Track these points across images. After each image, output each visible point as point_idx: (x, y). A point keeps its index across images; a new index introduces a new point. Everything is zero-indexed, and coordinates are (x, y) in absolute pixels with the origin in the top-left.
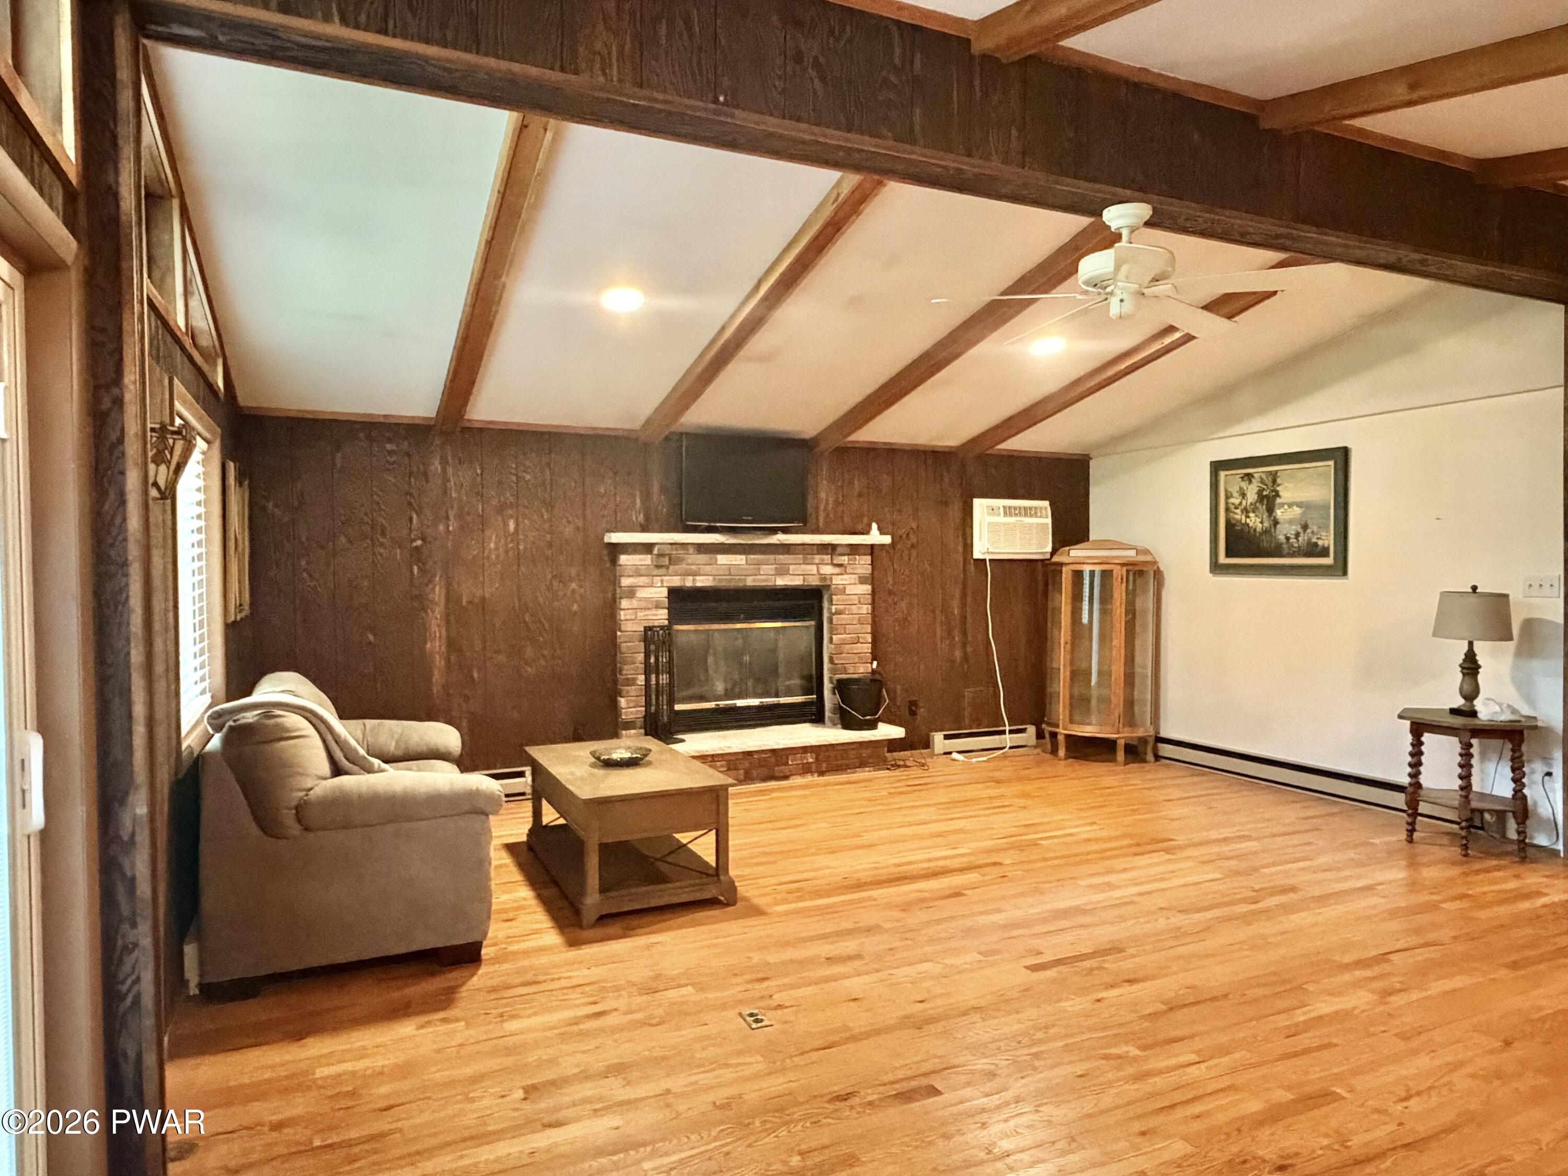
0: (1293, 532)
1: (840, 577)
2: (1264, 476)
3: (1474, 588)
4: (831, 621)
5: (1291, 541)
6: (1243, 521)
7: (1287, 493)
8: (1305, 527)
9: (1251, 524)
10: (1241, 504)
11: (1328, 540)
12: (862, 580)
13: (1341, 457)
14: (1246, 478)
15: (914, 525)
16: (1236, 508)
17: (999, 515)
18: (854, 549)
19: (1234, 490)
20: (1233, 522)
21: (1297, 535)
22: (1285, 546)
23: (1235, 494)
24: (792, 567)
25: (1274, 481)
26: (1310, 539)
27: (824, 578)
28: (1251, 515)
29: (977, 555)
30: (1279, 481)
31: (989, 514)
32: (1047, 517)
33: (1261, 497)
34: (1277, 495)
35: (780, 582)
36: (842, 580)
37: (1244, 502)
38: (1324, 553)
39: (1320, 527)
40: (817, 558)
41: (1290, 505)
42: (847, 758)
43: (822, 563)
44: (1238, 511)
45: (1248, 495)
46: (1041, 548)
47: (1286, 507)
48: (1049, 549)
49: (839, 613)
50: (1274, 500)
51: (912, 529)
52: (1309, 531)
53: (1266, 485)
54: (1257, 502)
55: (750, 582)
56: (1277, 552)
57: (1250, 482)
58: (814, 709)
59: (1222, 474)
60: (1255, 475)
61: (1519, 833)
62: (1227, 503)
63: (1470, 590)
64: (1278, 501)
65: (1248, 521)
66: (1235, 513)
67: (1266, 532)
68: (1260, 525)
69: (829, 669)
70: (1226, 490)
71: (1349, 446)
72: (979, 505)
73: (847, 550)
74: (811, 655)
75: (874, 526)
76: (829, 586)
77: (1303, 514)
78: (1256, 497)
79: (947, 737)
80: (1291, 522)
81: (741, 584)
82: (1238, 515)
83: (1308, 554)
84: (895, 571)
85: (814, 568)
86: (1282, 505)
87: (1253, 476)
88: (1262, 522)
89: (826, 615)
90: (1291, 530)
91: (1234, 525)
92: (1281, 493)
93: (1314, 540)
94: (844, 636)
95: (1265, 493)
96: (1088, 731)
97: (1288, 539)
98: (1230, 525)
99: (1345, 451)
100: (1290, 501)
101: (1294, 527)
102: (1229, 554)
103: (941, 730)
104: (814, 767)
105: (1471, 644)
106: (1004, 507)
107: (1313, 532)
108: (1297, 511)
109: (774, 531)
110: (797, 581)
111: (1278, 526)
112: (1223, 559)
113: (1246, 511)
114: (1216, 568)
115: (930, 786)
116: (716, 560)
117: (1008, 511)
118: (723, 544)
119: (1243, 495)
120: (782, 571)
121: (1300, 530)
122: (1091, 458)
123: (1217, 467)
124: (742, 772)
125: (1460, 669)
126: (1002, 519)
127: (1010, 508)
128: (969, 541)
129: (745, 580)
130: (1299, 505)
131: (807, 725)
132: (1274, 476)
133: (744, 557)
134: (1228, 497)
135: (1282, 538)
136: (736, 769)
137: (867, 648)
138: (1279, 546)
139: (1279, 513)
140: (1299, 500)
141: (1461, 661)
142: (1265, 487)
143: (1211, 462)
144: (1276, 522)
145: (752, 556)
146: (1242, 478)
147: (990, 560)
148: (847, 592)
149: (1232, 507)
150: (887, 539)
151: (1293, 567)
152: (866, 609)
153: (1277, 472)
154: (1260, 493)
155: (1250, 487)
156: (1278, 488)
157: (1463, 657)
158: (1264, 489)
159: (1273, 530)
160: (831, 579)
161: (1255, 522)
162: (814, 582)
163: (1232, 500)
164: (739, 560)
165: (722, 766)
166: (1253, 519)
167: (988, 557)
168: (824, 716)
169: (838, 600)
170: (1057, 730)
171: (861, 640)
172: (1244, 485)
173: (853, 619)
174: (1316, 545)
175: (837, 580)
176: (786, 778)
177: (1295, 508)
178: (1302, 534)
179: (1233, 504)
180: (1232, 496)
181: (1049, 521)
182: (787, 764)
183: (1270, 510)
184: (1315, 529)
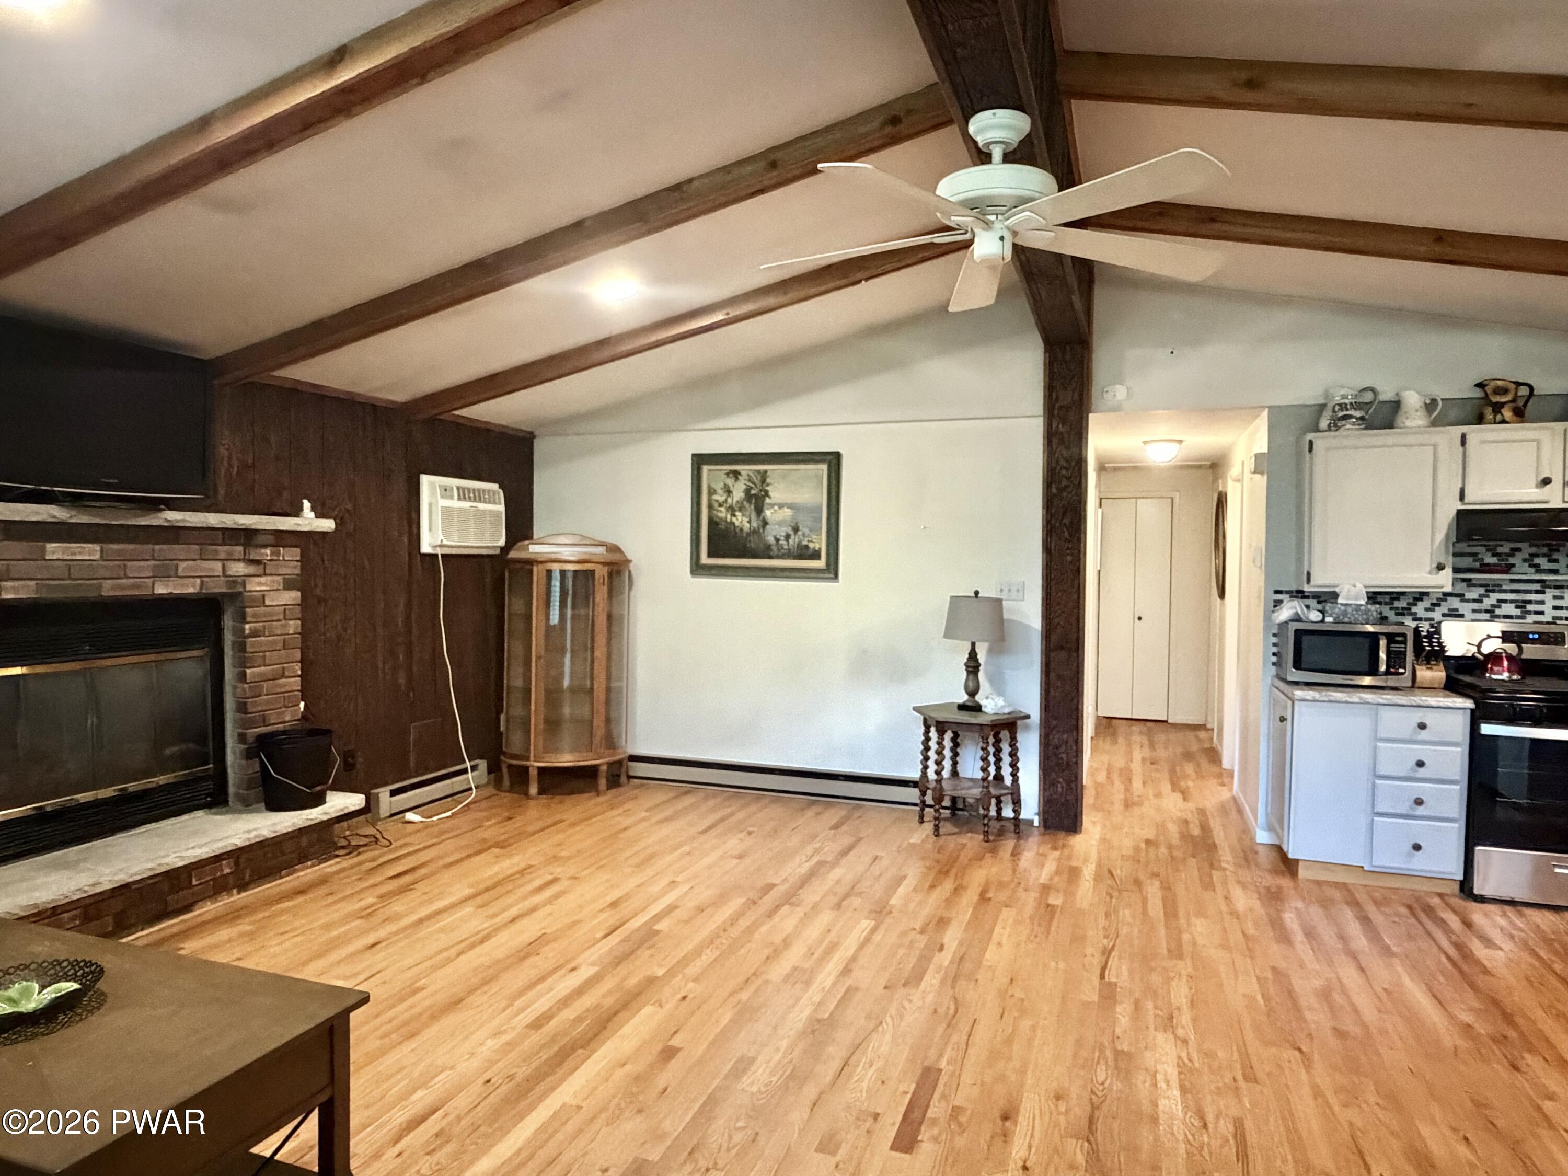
0: (784, 534)
1: (257, 579)
2: (751, 474)
3: (977, 593)
4: (240, 647)
5: (781, 542)
6: (729, 520)
7: (777, 493)
8: (796, 530)
9: (737, 523)
10: (726, 501)
11: (820, 543)
12: (289, 585)
13: (834, 461)
14: (731, 475)
15: (350, 507)
16: (720, 505)
17: (452, 497)
18: (281, 538)
19: (719, 486)
20: (717, 520)
21: (788, 537)
22: (774, 548)
23: (720, 491)
24: (182, 565)
25: (763, 481)
26: (800, 542)
27: (233, 581)
28: (738, 514)
29: (426, 548)
30: (768, 480)
31: (442, 497)
32: (500, 504)
33: (748, 495)
34: (767, 494)
35: (161, 589)
36: (260, 584)
37: (729, 500)
38: (816, 555)
39: (811, 531)
40: (223, 550)
41: (781, 506)
42: (283, 854)
43: (231, 558)
44: (722, 509)
45: (735, 493)
46: (495, 541)
47: (776, 508)
48: (502, 542)
49: (255, 634)
50: (763, 501)
51: (348, 511)
52: (800, 533)
53: (753, 483)
54: (744, 500)
55: (109, 589)
56: (766, 552)
57: (737, 479)
58: (210, 784)
59: (705, 468)
60: (743, 473)
61: (1014, 811)
62: (710, 500)
63: (973, 595)
64: (768, 500)
65: (734, 519)
66: (721, 511)
67: (755, 532)
68: (748, 525)
69: (235, 721)
70: (709, 487)
71: (841, 451)
72: (427, 482)
73: (270, 539)
74: (205, 700)
75: (307, 504)
76: (240, 593)
77: (793, 517)
78: (742, 495)
79: (394, 793)
80: (780, 523)
81: (92, 594)
82: (723, 513)
83: (800, 557)
84: (325, 569)
85: (218, 566)
86: (772, 505)
87: (740, 474)
88: (749, 522)
89: (228, 638)
90: (782, 532)
91: (717, 524)
92: (771, 494)
93: (805, 543)
94: (263, 668)
95: (753, 492)
96: (566, 759)
97: (777, 540)
98: (713, 523)
99: (837, 456)
100: (779, 501)
101: (784, 529)
102: (710, 555)
103: (386, 784)
104: (231, 880)
105: (973, 644)
106: (458, 488)
107: (804, 535)
108: (788, 512)
109: (155, 506)
110: (190, 588)
111: (768, 527)
112: (705, 560)
113: (731, 510)
114: (697, 568)
115: (423, 871)
116: (43, 550)
117: (463, 494)
118: (62, 523)
119: (729, 492)
120: (166, 572)
121: (792, 533)
122: (534, 437)
123: (699, 461)
124: (110, 919)
125: (964, 667)
126: (455, 503)
127: (464, 489)
128: (415, 530)
129: (100, 587)
130: (790, 506)
131: (199, 813)
132: (764, 475)
133: (97, 547)
134: (712, 492)
135: (771, 540)
136: (98, 917)
137: (295, 683)
138: (768, 547)
139: (768, 513)
140: (789, 502)
141: (965, 660)
142: (753, 485)
143: (693, 455)
144: (765, 523)
145: (115, 546)
146: (727, 474)
147: (442, 555)
148: (267, 603)
149: (716, 505)
150: (328, 525)
151: (783, 570)
152: (294, 626)
153: (766, 472)
154: (747, 491)
155: (736, 485)
156: (767, 488)
157: (967, 656)
158: (752, 488)
159: (761, 530)
160: (244, 584)
161: (741, 521)
162: (218, 587)
163: (715, 497)
164: (90, 552)
165: (73, 919)
166: (740, 519)
167: (439, 551)
168: (226, 794)
169: (254, 615)
170: (528, 763)
171: (287, 674)
172: (730, 481)
173: (274, 642)
174: (807, 547)
175: (256, 586)
176: (188, 908)
177: (786, 509)
178: (793, 537)
179: (717, 501)
180: (715, 492)
181: (502, 508)
182: (190, 885)
183: (759, 510)
184: (807, 531)
